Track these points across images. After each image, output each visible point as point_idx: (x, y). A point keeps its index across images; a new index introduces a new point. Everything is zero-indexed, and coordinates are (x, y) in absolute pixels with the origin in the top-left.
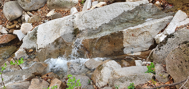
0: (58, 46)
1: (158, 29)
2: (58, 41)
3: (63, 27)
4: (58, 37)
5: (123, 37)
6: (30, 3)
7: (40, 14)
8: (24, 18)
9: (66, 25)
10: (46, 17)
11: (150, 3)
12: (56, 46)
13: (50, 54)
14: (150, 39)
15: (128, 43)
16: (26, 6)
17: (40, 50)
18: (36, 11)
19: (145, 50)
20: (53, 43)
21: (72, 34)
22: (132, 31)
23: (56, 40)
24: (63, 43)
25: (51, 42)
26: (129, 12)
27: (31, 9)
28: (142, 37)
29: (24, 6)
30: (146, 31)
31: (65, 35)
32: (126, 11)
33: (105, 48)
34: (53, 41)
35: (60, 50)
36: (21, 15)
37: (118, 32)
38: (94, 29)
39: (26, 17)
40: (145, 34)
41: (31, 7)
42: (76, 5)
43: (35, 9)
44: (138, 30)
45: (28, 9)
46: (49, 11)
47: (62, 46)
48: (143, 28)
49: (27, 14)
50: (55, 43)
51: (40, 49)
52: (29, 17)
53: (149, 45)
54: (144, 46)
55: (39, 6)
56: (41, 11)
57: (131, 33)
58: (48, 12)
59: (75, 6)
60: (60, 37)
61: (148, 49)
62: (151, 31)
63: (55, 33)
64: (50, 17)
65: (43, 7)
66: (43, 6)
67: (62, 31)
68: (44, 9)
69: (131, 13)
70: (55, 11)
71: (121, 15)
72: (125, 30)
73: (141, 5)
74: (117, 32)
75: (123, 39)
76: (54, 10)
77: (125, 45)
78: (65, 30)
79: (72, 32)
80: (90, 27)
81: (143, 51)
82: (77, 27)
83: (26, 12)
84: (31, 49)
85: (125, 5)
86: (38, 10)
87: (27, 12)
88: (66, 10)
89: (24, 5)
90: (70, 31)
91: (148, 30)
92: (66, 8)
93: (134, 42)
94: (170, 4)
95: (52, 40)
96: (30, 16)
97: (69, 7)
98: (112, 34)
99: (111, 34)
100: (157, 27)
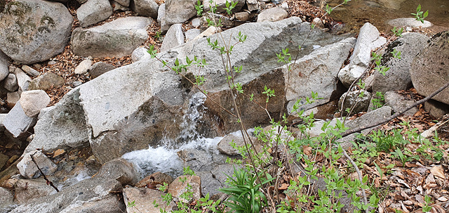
0: (151, 120)
1: (339, 60)
2: (148, 107)
3: (155, 75)
4: (147, 97)
5: (283, 80)
6: (32, 43)
7: (58, 70)
8: (13, 82)
9: (162, 71)
10: (75, 75)
11: (304, 21)
12: (144, 120)
13: (131, 140)
14: (329, 79)
15: (294, 91)
16: (20, 52)
17: (102, 137)
18: (45, 63)
19: (323, 102)
20: (136, 115)
21: (179, 87)
22: (298, 67)
23: (142, 107)
24: (163, 109)
25: (129, 114)
26: (274, 38)
27: (34, 59)
28: (316, 76)
29: (15, 51)
30: (322, 65)
31: (162, 92)
32: (269, 37)
33: (252, 107)
34: (135, 110)
35: (156, 127)
36: (7, 74)
37: (273, 71)
38: (223, 73)
39: (22, 79)
40: (321, 71)
41: (34, 53)
42: (143, 42)
43: (44, 58)
44: (309, 64)
45: (27, 59)
46: (78, 61)
47: (161, 116)
48: (315, 59)
49: (23, 73)
50: (142, 112)
51: (101, 134)
52: (28, 78)
53: (330, 91)
54: (322, 95)
55: (51, 50)
56: (59, 61)
57: (297, 72)
58: (78, 64)
59: (143, 44)
60: (153, 98)
61: (328, 100)
62: (329, 65)
63: (138, 93)
64: (83, 74)
65: (60, 54)
66: (60, 51)
67: (155, 85)
68: (64, 58)
69: (279, 40)
70: (93, 60)
71: (263, 45)
72: (285, 67)
73: (289, 26)
74: (271, 73)
75: (284, 84)
76: (90, 57)
77: (289, 96)
78: (160, 83)
79: (177, 84)
80: (215, 71)
81: (320, 105)
82: (188, 72)
83: (20, 66)
84: (57, 149)
85: (264, 26)
86: (49, 60)
87: (21, 68)
88: (121, 56)
89: (14, 49)
90: (172, 81)
91: (324, 62)
92: (120, 50)
93: (304, 87)
94: (338, 22)
95: (131, 107)
96: (32, 76)
97: (128, 49)
98: (263, 77)
99: (260, 76)
100: (338, 57)
